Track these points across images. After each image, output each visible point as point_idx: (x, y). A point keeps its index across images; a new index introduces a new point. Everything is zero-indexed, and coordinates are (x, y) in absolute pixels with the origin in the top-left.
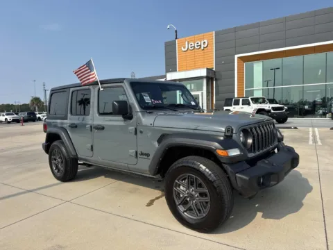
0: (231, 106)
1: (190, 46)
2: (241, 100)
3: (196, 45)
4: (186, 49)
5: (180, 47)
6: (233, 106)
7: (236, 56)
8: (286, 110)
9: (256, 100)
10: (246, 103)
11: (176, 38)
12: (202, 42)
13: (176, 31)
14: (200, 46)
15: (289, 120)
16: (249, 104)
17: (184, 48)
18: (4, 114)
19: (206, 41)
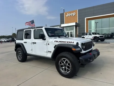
0: (85, 35)
1: (69, 15)
2: (88, 33)
3: (71, 14)
4: (68, 16)
5: (65, 15)
6: (85, 36)
7: (86, 18)
8: (104, 37)
9: (93, 33)
10: (90, 34)
11: (64, 12)
12: (73, 13)
13: (64, 10)
14: (73, 15)
15: (105, 40)
16: (91, 35)
17: (67, 15)
18: (4, 39)
19: (75, 13)
